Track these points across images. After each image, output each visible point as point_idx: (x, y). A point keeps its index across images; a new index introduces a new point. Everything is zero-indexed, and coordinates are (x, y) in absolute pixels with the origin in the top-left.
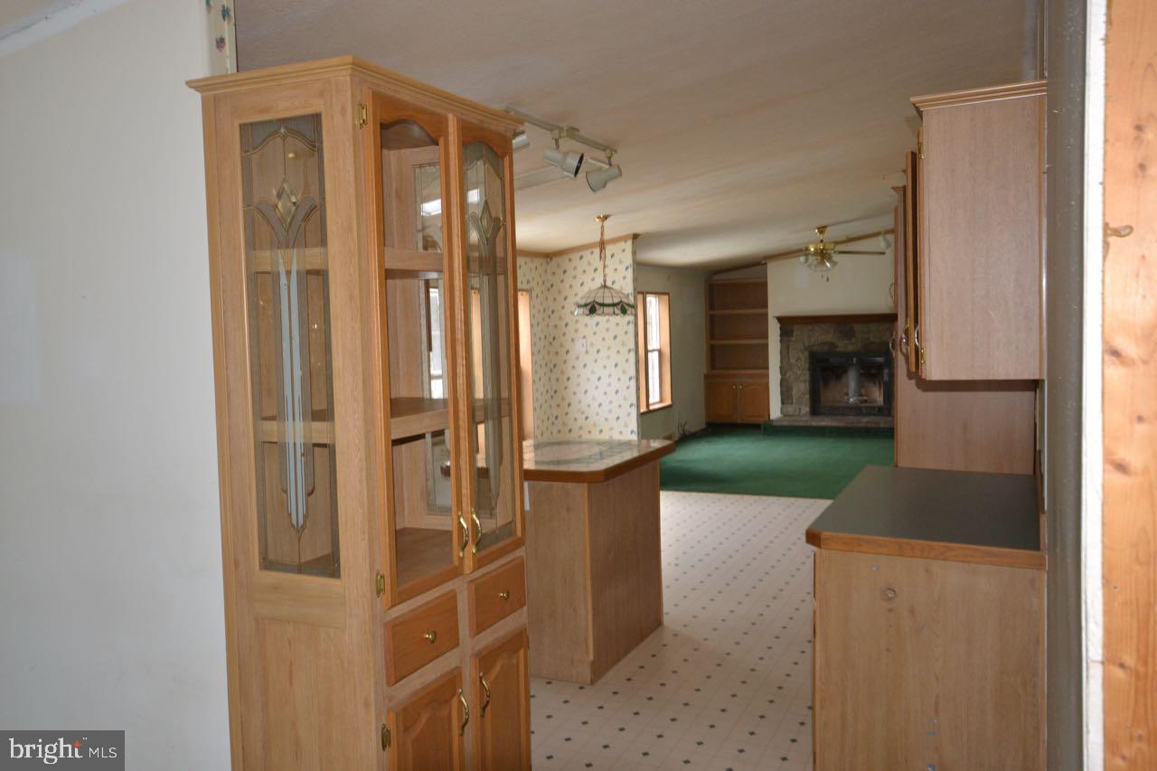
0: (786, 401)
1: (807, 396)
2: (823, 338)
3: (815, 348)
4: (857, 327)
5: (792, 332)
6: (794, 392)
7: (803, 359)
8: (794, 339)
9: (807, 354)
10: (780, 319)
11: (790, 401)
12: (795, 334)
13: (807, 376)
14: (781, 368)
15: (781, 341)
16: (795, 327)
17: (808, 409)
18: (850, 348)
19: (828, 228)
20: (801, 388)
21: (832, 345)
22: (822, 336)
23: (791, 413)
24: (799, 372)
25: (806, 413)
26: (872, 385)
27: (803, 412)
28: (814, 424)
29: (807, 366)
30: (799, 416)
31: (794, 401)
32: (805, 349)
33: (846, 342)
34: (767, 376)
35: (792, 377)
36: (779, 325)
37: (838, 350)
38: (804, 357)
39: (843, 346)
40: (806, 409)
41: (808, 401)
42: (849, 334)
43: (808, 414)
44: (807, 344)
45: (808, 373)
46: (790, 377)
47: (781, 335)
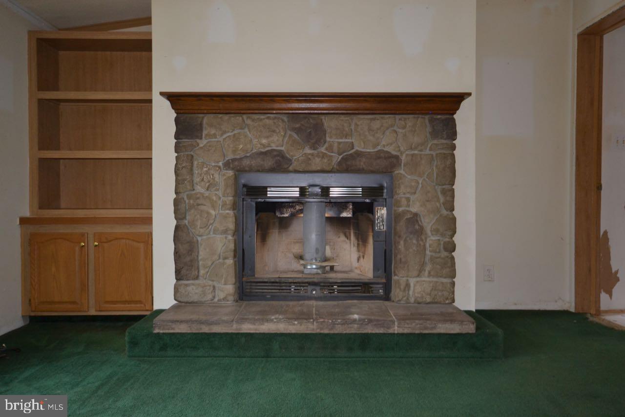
0: (183, 272)
1: (230, 262)
2: (262, 143)
4: (332, 122)
5: (200, 128)
7: (221, 185)
8: (203, 143)
9: (230, 174)
10: (174, 99)
11: (194, 273)
12: (205, 133)
13: (229, 220)
14: (176, 203)
15: (177, 149)
16: (206, 120)
17: (231, 289)
20: (217, 246)
21: (282, 157)
23: (195, 298)
24: (213, 213)
25: (227, 298)
27: (221, 294)
28: (247, 328)
29: (229, 200)
30: (211, 301)
31: (202, 272)
32: (227, 165)
33: (308, 151)
34: (148, 221)
35: (198, 223)
36: (173, 115)
38: (223, 178)
40: (227, 289)
41: (232, 272)
42: (313, 137)
43: (231, 298)
44: (230, 156)
45: (231, 213)
46: (194, 223)
47: (177, 136)
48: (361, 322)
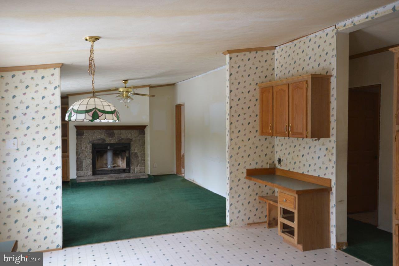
0: (79, 169)
1: (91, 166)
2: (99, 137)
3: (95, 142)
4: (116, 132)
5: (83, 133)
6: (84, 164)
7: (89, 147)
8: (84, 137)
9: (91, 144)
10: (77, 127)
11: (82, 169)
12: (84, 135)
13: (91, 156)
15: (77, 139)
16: (85, 131)
17: (91, 173)
18: (112, 142)
19: (129, 80)
20: (88, 162)
21: (104, 140)
22: (98, 136)
23: (82, 175)
24: (87, 154)
25: (90, 175)
26: (117, 158)
27: (89, 174)
29: (91, 151)
30: (86, 176)
31: (84, 169)
32: (90, 142)
33: (110, 138)
35: (83, 157)
37: (107, 142)
38: (89, 146)
39: (109, 140)
40: (90, 172)
41: (91, 168)
42: (112, 135)
44: (91, 140)
45: (91, 154)
46: (82, 157)
47: (77, 136)
48: (125, 177)
